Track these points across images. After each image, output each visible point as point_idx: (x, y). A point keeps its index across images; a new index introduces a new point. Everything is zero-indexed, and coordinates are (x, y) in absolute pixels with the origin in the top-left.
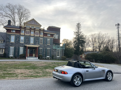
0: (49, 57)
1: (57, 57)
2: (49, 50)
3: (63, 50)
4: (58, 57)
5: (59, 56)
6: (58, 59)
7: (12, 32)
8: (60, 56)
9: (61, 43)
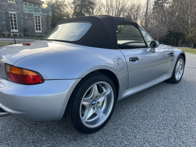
0: (17, 31)
1: (36, 31)
2: (14, 15)
3: (48, 16)
4: (38, 31)
5: (40, 30)
6: (39, 37)
8: (43, 31)
9: (43, 2)
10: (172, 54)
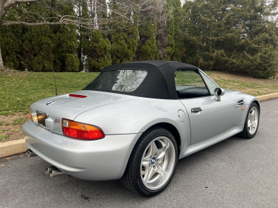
10: (241, 102)
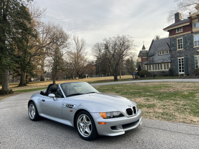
7: (177, 32)
